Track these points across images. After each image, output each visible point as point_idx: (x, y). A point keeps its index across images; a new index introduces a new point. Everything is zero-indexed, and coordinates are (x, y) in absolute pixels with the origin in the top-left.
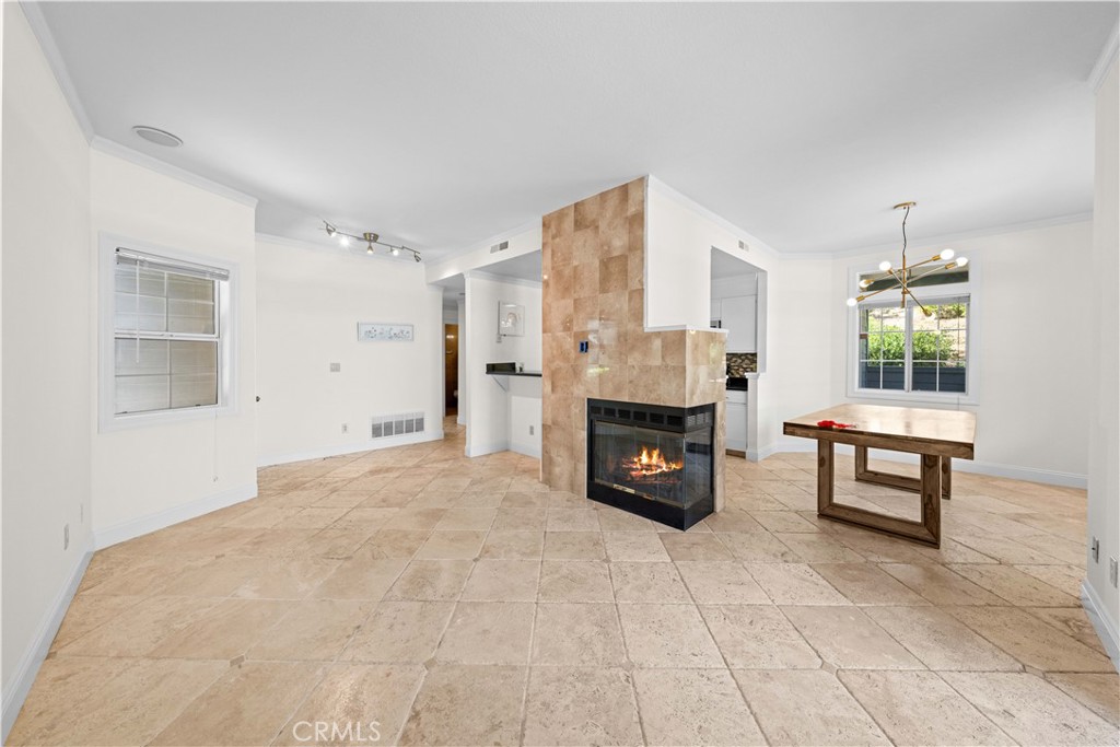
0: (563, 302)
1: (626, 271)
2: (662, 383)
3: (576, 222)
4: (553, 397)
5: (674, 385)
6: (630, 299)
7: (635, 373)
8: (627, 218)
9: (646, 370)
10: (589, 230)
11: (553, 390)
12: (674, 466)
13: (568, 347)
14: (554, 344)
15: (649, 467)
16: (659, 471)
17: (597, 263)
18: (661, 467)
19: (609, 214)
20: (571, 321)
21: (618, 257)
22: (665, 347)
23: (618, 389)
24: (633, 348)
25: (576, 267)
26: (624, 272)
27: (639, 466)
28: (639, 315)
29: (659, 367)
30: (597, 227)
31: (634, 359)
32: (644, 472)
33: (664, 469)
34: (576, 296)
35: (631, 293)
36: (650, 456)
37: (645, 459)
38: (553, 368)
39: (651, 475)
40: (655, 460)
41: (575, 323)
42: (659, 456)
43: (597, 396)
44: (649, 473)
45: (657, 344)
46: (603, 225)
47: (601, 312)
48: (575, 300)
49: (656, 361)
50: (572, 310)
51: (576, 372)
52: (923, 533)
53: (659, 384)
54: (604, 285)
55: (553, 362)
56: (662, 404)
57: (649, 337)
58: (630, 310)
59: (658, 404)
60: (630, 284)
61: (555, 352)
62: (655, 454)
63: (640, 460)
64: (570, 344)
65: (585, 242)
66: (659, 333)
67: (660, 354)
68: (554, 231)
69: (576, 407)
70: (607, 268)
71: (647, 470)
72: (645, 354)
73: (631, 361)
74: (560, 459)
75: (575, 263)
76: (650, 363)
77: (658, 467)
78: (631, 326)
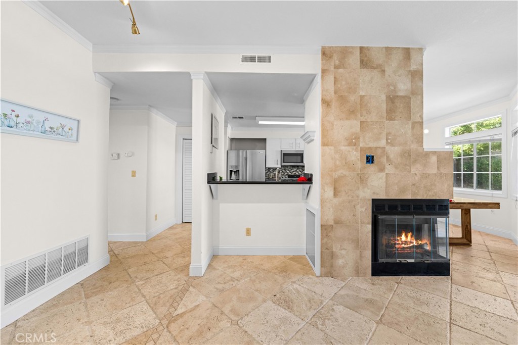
0: (347, 122)
1: (410, 108)
2: (437, 184)
3: (362, 61)
4: (335, 201)
5: (446, 186)
6: (413, 128)
7: (417, 178)
8: (410, 71)
9: (425, 176)
10: (375, 71)
11: (335, 195)
12: (420, 242)
13: (353, 158)
14: (337, 156)
15: (406, 242)
16: (412, 245)
17: (384, 97)
18: (413, 243)
19: (394, 64)
20: (357, 138)
21: (401, 96)
22: (439, 161)
23: (403, 190)
24: (415, 161)
25: (362, 97)
26: (408, 107)
27: (400, 242)
28: (420, 139)
29: (435, 174)
30: (384, 71)
31: (417, 169)
32: (403, 245)
33: (415, 244)
34: (362, 119)
35: (414, 124)
36: (407, 237)
37: (403, 238)
38: (336, 176)
39: (407, 248)
40: (409, 239)
41: (361, 139)
42: (412, 236)
43: (383, 196)
44: (406, 246)
45: (434, 159)
46: (389, 71)
47: (388, 134)
48: (362, 123)
49: (434, 171)
50: (358, 129)
51: (362, 179)
52: (465, 241)
53: (435, 185)
54: (391, 114)
55: (335, 171)
56: (437, 198)
57: (427, 155)
58: (413, 135)
59: (434, 198)
60: (412, 116)
61: (338, 163)
62: (409, 235)
63: (401, 239)
64: (356, 157)
65: (372, 78)
66: (436, 152)
67: (436, 166)
68: (337, 62)
69: (362, 207)
70: (393, 103)
71: (405, 244)
72: (425, 166)
73: (413, 170)
74: (343, 252)
75: (362, 93)
76: (428, 172)
77: (411, 242)
78: (414, 146)
